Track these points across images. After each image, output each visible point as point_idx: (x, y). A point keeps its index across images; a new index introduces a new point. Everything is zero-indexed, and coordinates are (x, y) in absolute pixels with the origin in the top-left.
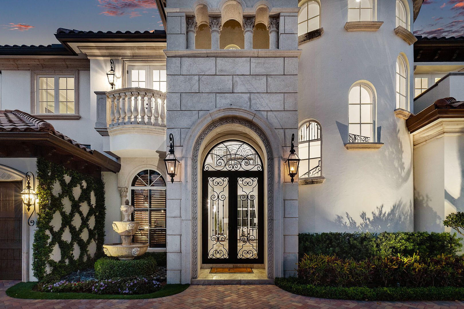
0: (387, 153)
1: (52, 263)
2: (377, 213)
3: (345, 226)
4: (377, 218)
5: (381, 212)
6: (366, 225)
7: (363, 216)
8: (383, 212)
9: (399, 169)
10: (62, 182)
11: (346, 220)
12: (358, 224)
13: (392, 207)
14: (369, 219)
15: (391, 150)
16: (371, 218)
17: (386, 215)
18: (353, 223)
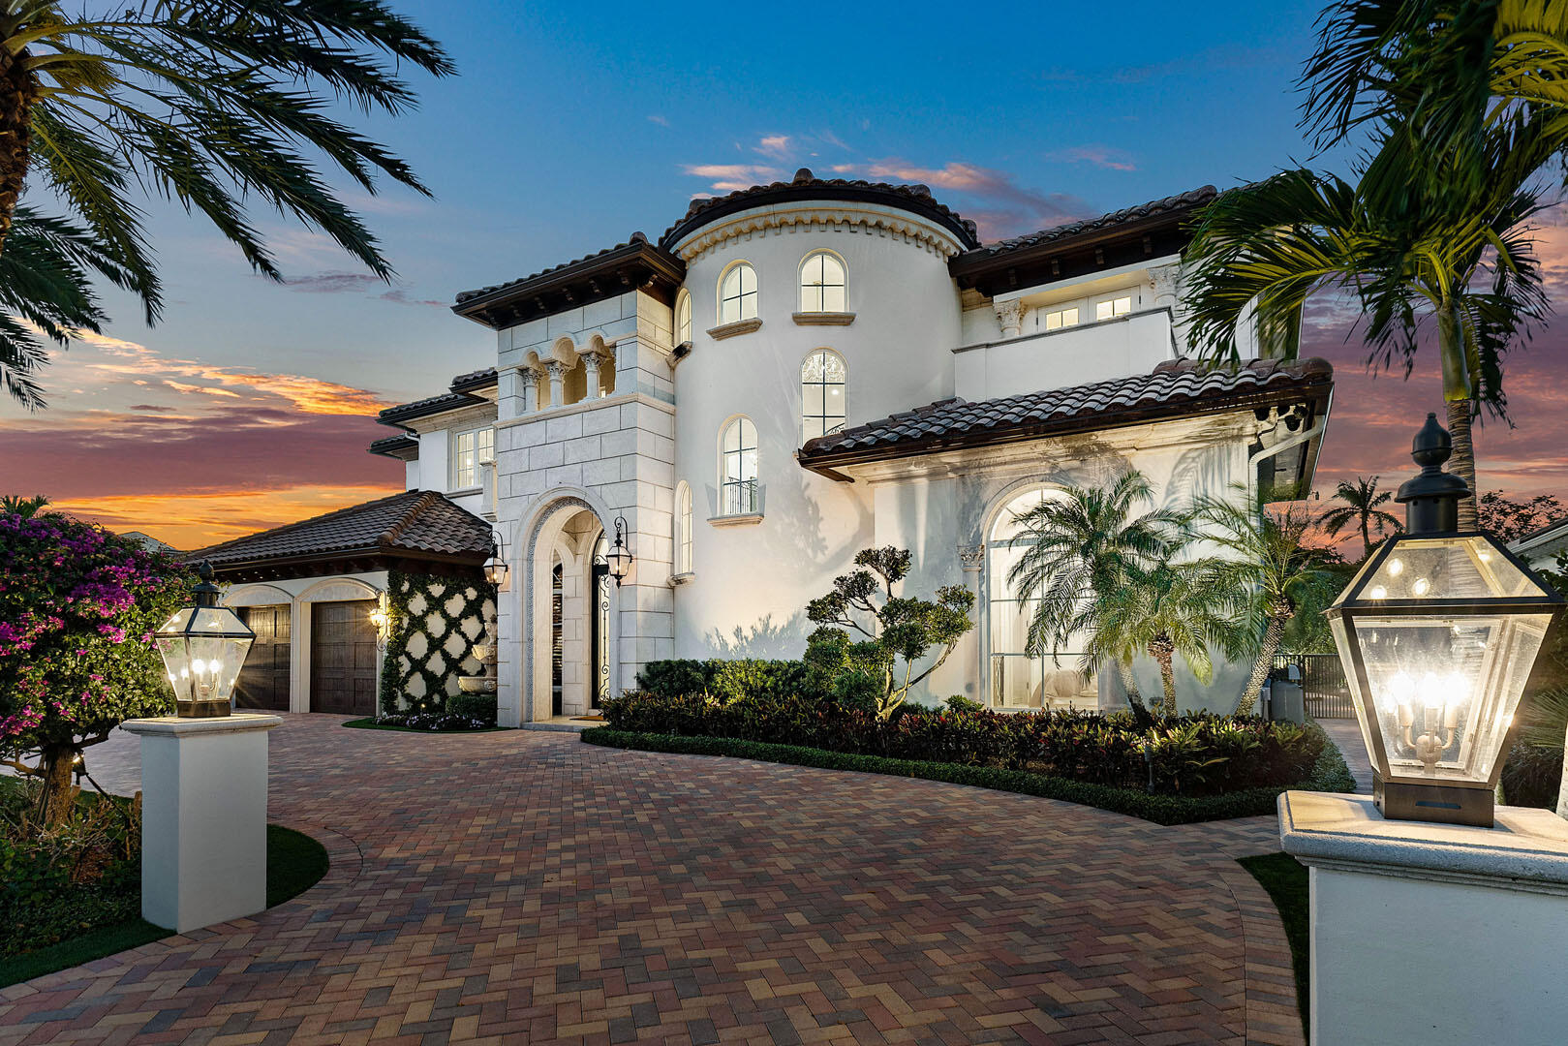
0: (778, 528)
1: (408, 697)
2: (760, 628)
3: (714, 649)
4: (760, 636)
5: (767, 626)
6: (743, 648)
7: (738, 632)
8: (772, 627)
9: (810, 551)
10: (429, 597)
11: (715, 641)
12: (731, 647)
13: (791, 618)
14: (746, 638)
15: (787, 520)
16: (750, 635)
17: (778, 630)
18: (724, 645)
